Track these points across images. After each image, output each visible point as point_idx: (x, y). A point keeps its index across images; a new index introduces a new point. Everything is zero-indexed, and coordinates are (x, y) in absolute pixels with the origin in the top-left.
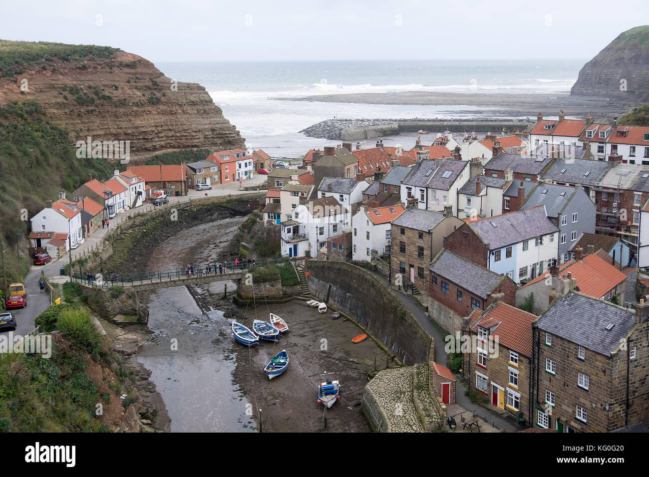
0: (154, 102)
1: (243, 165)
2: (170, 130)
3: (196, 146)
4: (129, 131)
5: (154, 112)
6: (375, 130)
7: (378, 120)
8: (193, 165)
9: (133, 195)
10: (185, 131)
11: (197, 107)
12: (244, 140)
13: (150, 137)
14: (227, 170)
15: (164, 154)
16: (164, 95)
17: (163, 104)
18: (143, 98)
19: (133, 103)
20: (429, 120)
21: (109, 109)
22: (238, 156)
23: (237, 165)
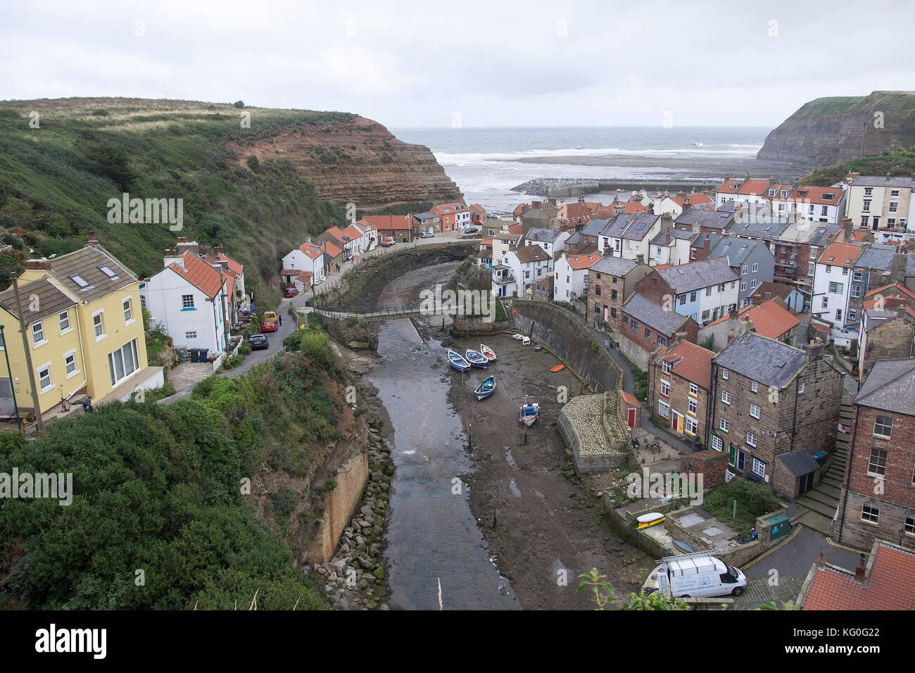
0: (386, 161)
1: (461, 217)
2: (399, 185)
3: (421, 200)
4: (365, 186)
5: (386, 170)
6: (579, 189)
7: (581, 179)
8: (418, 216)
9: (367, 241)
10: (412, 186)
11: (423, 165)
12: (463, 195)
13: (382, 191)
14: (447, 221)
15: (394, 206)
16: (395, 155)
17: (395, 162)
18: (377, 157)
19: (369, 161)
20: (626, 180)
21: (348, 166)
22: (457, 209)
23: (456, 217)
